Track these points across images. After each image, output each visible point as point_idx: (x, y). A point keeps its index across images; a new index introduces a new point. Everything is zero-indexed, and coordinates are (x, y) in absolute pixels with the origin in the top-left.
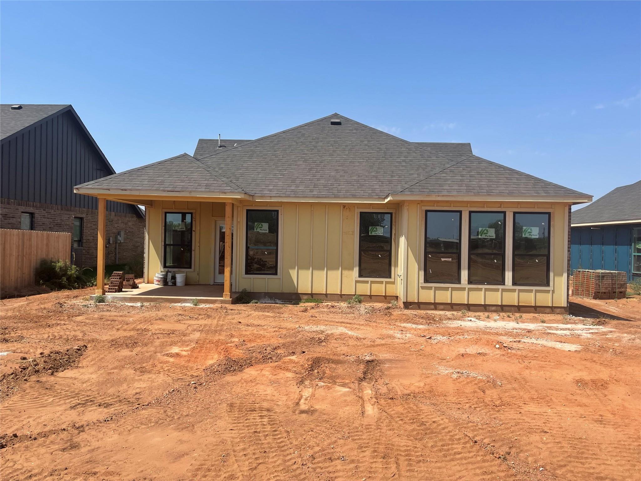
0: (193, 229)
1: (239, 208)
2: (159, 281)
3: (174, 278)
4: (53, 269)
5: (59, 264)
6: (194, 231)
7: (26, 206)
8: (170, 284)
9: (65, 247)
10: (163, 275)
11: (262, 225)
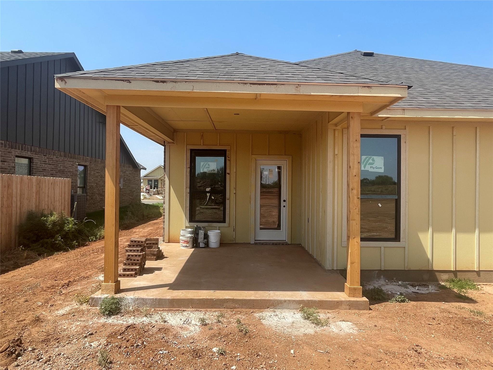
0: (228, 171)
1: (337, 133)
2: (187, 242)
3: (206, 237)
4: (43, 225)
5: (53, 218)
6: (228, 174)
7: (22, 150)
8: (202, 245)
9: (63, 195)
10: (191, 233)
11: (373, 160)
